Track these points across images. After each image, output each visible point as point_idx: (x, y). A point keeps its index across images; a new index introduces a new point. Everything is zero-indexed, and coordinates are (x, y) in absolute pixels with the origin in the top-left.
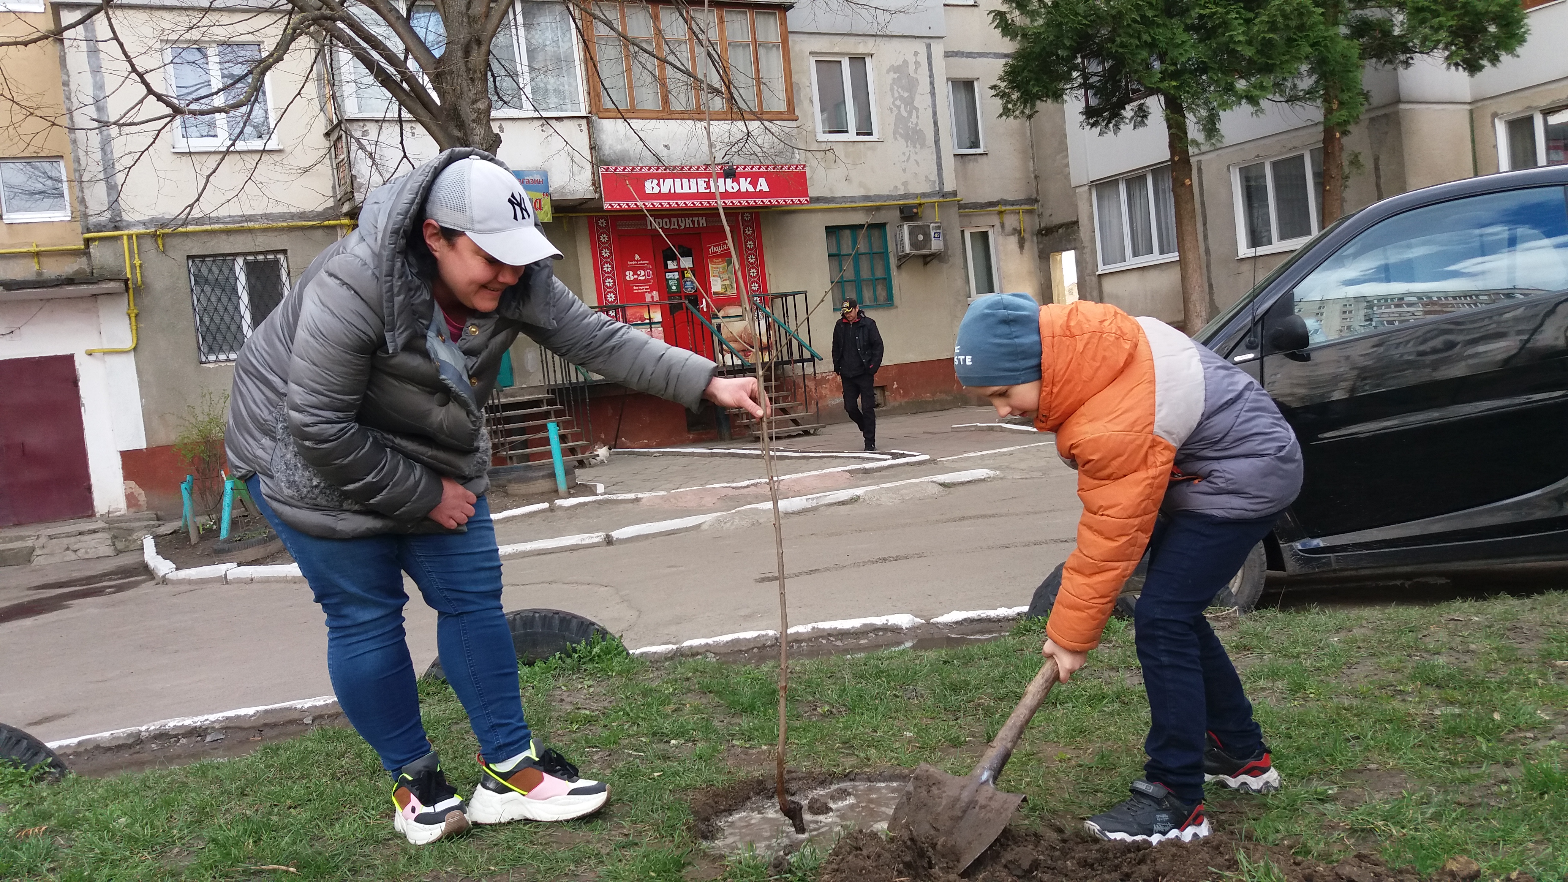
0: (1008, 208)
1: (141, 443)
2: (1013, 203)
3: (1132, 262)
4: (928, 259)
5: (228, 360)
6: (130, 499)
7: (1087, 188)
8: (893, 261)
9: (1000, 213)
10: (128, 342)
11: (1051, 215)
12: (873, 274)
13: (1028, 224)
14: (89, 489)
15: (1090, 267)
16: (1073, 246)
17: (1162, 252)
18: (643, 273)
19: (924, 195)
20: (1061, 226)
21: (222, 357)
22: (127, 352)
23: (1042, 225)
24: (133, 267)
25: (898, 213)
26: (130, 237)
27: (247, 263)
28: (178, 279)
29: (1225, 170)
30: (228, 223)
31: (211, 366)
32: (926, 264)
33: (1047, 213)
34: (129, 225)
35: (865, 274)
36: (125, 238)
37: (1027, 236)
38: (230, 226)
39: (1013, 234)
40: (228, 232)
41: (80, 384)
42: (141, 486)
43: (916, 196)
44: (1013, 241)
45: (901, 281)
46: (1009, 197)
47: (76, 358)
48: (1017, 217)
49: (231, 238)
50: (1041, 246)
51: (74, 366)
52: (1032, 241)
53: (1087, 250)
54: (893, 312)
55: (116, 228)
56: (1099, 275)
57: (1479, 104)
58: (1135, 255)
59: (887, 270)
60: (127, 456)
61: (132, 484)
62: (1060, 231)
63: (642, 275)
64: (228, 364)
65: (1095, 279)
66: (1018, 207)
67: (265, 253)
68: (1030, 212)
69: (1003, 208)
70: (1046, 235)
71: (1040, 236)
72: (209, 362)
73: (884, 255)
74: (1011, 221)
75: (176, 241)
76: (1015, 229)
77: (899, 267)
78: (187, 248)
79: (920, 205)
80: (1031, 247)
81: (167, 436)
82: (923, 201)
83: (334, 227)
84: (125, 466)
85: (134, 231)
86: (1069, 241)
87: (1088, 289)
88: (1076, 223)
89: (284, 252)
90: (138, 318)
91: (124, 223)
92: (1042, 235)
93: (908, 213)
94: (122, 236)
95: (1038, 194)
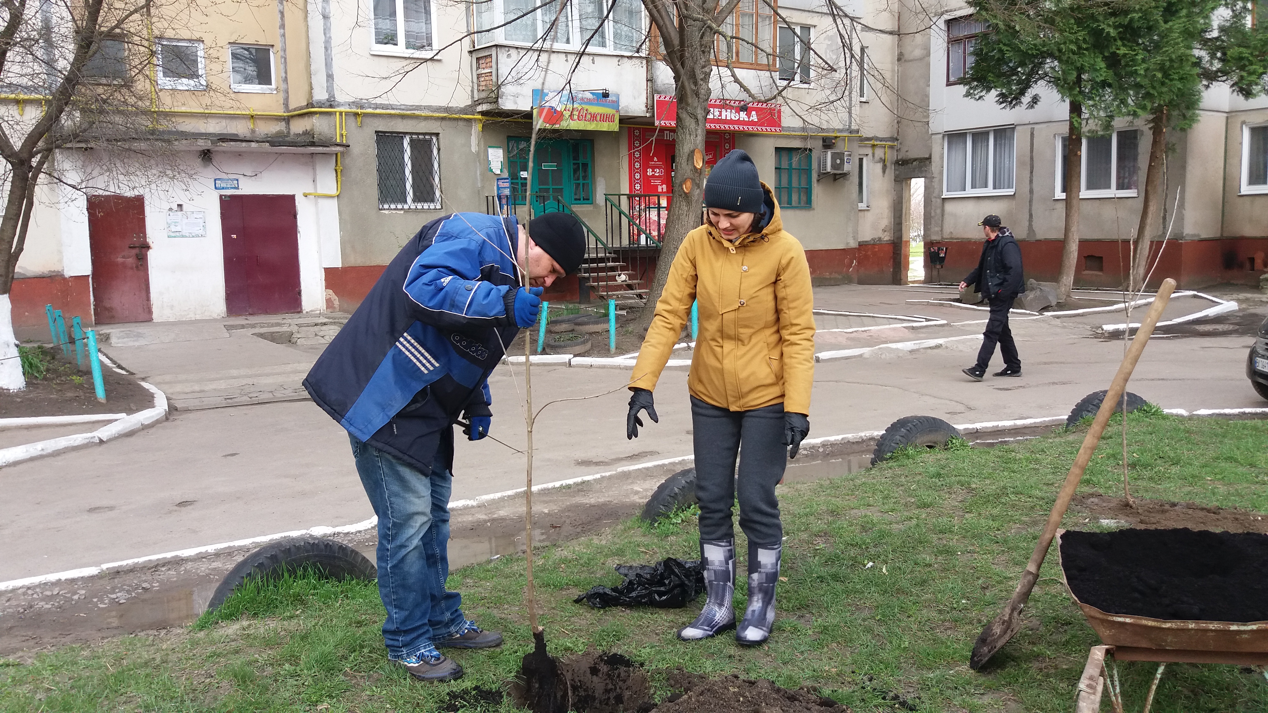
0: (878, 143)
1: (338, 264)
2: (882, 140)
3: (970, 192)
4: (837, 177)
5: (396, 209)
6: (329, 302)
7: (941, 136)
8: (814, 176)
9: (873, 146)
10: (334, 192)
11: (907, 151)
12: (800, 184)
13: (891, 156)
14: (299, 293)
15: (936, 191)
16: (924, 175)
17: (995, 188)
18: (658, 171)
19: (840, 131)
20: (915, 160)
21: (393, 206)
22: (331, 197)
23: (899, 158)
24: (342, 135)
25: (821, 142)
26: (341, 113)
27: (412, 140)
28: (369, 147)
29: (1052, 137)
30: (403, 110)
31: (386, 212)
32: (835, 180)
33: (904, 149)
34: (339, 105)
35: (795, 184)
36: (338, 114)
37: (888, 164)
38: (405, 112)
39: (880, 162)
40: (403, 117)
41: (298, 217)
42: (336, 293)
43: (834, 130)
44: (879, 166)
45: (818, 191)
46: (880, 135)
47: (296, 198)
48: (883, 150)
49: (405, 121)
50: (897, 172)
51: (295, 203)
52: (891, 168)
53: (936, 180)
54: (811, 212)
55: (331, 106)
56: (943, 199)
57: (1233, 114)
58: (973, 186)
59: (809, 182)
60: (329, 272)
61: (331, 292)
62: (915, 163)
63: (657, 172)
64: (397, 212)
65: (939, 201)
66: (884, 143)
67: (424, 134)
68: (891, 147)
69: (876, 143)
70: (902, 165)
71: (897, 165)
72: (384, 209)
73: (808, 171)
74: (879, 153)
75: (368, 120)
76: (881, 159)
77: (818, 181)
78: (376, 125)
79: (836, 137)
80: (891, 172)
81: (357, 260)
82: (838, 135)
83: (469, 120)
84: (327, 279)
85: (342, 109)
86: (921, 172)
87: (933, 207)
88: (929, 159)
89: (437, 135)
90: (341, 173)
91: (336, 103)
92: (899, 164)
93: (828, 143)
94: (336, 112)
95: (898, 134)
